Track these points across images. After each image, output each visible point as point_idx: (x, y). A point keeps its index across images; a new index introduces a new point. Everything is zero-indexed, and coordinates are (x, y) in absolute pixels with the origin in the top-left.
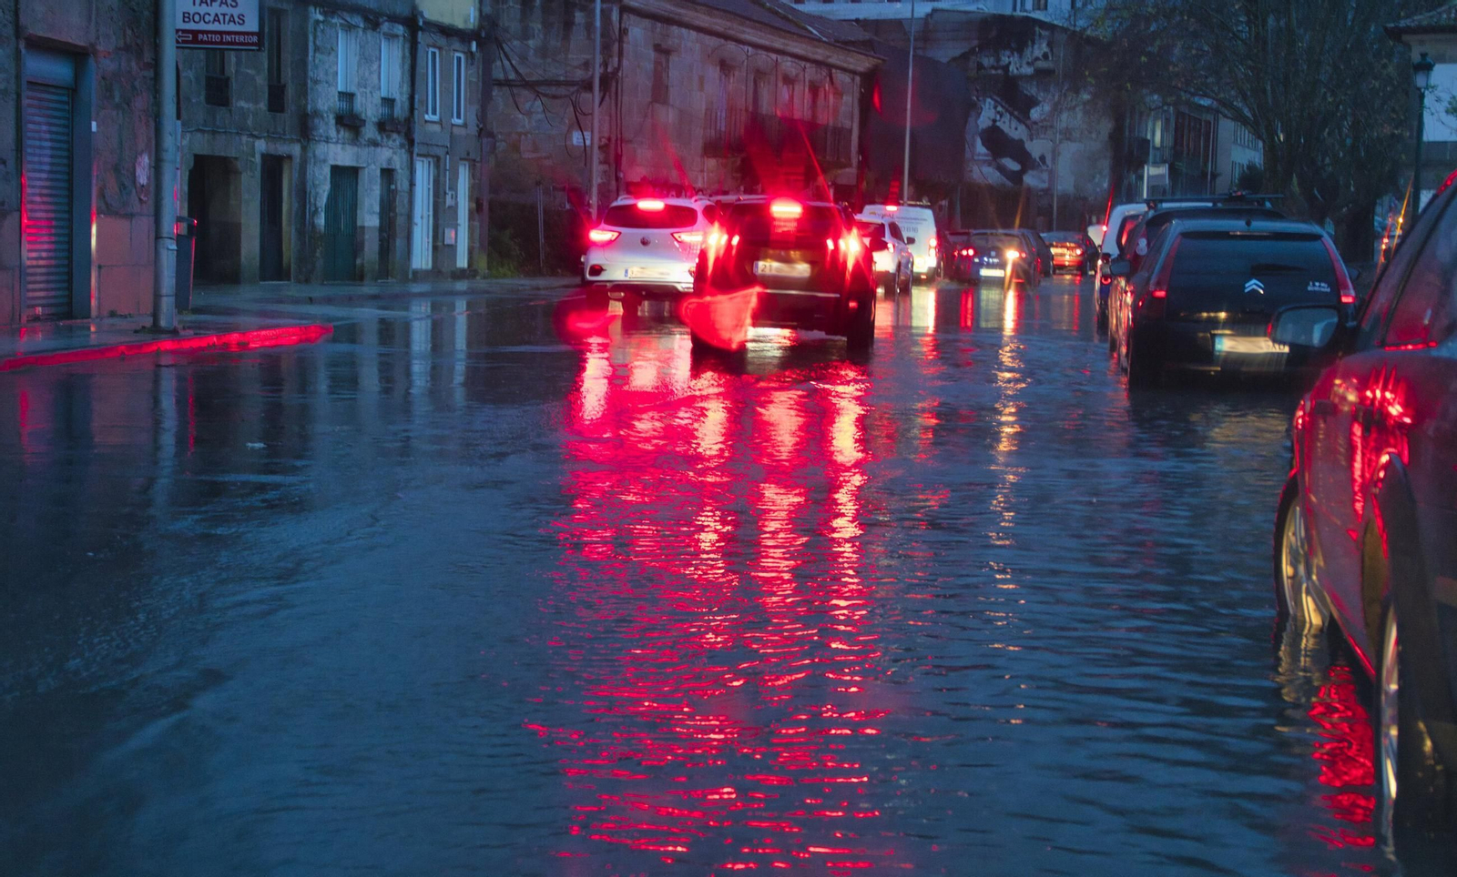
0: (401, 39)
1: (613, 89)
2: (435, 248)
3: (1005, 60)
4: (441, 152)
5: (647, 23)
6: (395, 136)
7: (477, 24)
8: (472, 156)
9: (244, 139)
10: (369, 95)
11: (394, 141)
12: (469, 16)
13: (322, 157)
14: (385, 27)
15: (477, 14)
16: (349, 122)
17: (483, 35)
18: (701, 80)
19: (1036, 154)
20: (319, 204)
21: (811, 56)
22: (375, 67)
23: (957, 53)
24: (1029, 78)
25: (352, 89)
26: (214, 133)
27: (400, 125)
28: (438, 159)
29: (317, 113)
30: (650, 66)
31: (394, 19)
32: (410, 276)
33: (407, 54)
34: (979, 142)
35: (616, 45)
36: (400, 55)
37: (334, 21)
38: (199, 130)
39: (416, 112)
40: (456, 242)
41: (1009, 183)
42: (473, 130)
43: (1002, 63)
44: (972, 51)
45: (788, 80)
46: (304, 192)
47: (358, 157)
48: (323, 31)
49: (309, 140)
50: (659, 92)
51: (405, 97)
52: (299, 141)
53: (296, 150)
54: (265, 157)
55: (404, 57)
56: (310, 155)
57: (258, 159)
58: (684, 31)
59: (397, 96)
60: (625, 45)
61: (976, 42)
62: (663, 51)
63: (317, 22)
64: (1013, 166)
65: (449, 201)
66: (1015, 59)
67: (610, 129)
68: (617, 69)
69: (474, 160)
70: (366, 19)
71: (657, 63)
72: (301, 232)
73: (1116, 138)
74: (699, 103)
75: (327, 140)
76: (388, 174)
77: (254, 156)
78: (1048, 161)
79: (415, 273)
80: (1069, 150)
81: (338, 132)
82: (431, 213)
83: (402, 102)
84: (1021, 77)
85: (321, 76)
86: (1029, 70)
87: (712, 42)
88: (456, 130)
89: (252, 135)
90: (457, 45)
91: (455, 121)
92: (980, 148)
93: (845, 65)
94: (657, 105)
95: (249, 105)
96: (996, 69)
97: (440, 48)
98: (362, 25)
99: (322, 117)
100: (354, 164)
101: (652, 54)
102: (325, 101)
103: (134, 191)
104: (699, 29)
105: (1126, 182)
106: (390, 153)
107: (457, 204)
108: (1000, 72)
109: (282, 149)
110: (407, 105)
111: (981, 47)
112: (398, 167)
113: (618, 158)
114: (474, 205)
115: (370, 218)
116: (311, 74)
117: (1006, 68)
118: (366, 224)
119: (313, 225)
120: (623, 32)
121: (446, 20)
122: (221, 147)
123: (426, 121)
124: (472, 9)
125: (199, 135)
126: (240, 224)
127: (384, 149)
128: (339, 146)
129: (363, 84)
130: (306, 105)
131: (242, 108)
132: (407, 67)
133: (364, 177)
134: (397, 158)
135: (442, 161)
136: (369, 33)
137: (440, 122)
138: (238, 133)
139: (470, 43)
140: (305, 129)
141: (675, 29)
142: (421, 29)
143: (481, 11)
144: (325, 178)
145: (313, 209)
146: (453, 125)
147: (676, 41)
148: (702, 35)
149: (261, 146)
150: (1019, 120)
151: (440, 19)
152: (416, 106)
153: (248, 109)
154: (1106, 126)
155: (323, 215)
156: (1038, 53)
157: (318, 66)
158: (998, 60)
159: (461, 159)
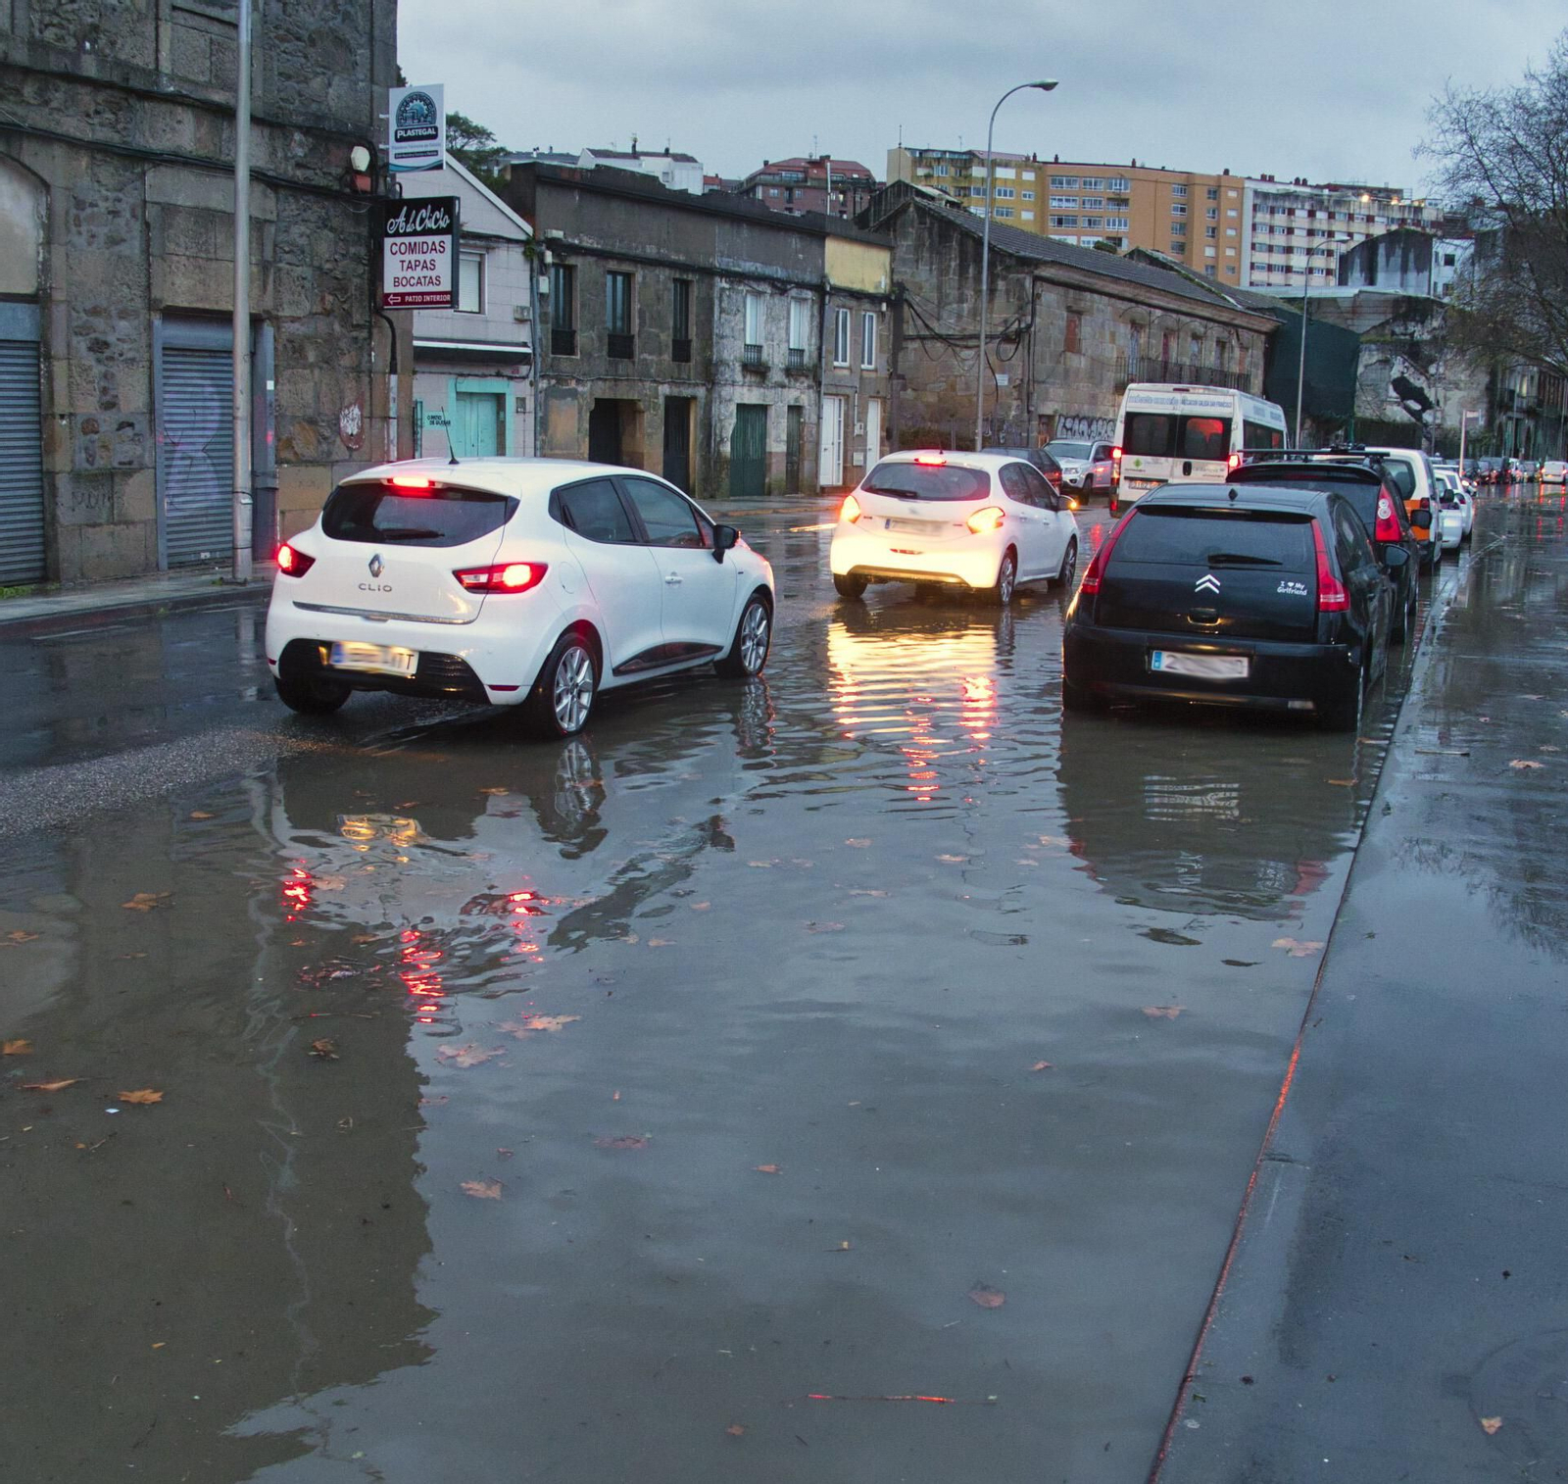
0: (810, 302)
1: (1026, 342)
2: (845, 468)
3: (1411, 329)
4: (848, 391)
5: (1061, 290)
6: (803, 379)
7: (888, 288)
8: (882, 394)
9: (648, 384)
10: (776, 347)
11: (802, 383)
12: (880, 283)
13: (728, 398)
14: (794, 292)
15: (888, 281)
16: (756, 370)
17: (893, 298)
18: (1113, 335)
19: (1432, 399)
20: (724, 435)
21: (1216, 317)
22: (783, 324)
23: (1377, 323)
24: (1426, 342)
25: (761, 342)
26: (616, 380)
27: (807, 371)
28: (847, 397)
29: (722, 362)
30: (1063, 323)
31: (801, 285)
32: (818, 490)
33: (816, 313)
34: (1391, 387)
35: (1030, 307)
36: (809, 313)
37: (740, 288)
38: (600, 379)
39: (823, 360)
40: (865, 462)
41: (1413, 420)
42: (884, 374)
43: (1409, 331)
44: (1387, 322)
45: (1196, 337)
46: (710, 425)
47: (765, 396)
48: (729, 297)
49: (713, 384)
50: (1072, 344)
51: (813, 348)
52: (704, 385)
53: (701, 392)
54: (669, 399)
55: (812, 316)
56: (715, 395)
57: (661, 401)
58: (1096, 296)
59: (806, 348)
60: (1038, 307)
61: (1390, 316)
62: (1076, 313)
63: (723, 290)
64: (1416, 407)
65: (857, 431)
66: (1419, 328)
67: (1023, 374)
68: (1029, 327)
69: (885, 398)
70: (774, 286)
71: (1070, 322)
72: (706, 460)
73: (1491, 388)
74: (1111, 353)
75: (734, 383)
76: (795, 410)
77: (657, 398)
78: (1441, 404)
79: (823, 489)
80: (1456, 395)
81: (744, 377)
82: (842, 441)
83: (810, 352)
84: (1423, 341)
85: (727, 332)
86: (1427, 337)
87: (1123, 306)
88: (865, 374)
89: (655, 381)
90: (867, 306)
91: (865, 366)
92: (1393, 393)
93: (1250, 326)
94: (1069, 354)
95: (652, 355)
96: (1405, 335)
97: (851, 309)
98: (769, 291)
99: (728, 365)
100: (761, 402)
101: (1065, 314)
102: (731, 352)
103: (338, 440)
104: (1110, 295)
105: (1497, 422)
106: (799, 393)
107: (866, 433)
108: (1408, 337)
109: (686, 392)
110: (815, 355)
111: (1394, 319)
112: (806, 404)
113: (1029, 396)
114: (885, 434)
115: (777, 445)
116: (716, 331)
117: (1412, 335)
118: (773, 450)
119: (719, 453)
120: (1036, 297)
121: (857, 286)
122: (623, 392)
123: (835, 368)
124: (883, 278)
125: (600, 383)
126: (642, 454)
127: (792, 390)
128: (745, 389)
129: (770, 337)
130: (712, 355)
131: (645, 360)
132: (816, 323)
133: (772, 412)
134: (806, 399)
135: (851, 399)
136: (777, 299)
137: (850, 368)
138: (640, 380)
139: (880, 304)
140: (710, 375)
141: (1088, 295)
142: (828, 293)
143: (892, 280)
144: (731, 414)
145: (718, 439)
146: (862, 370)
147: (1089, 304)
148: (1113, 300)
149: (665, 390)
150: (1421, 374)
151: (850, 286)
152: (824, 354)
153: (652, 360)
154: (1484, 379)
155: (729, 444)
156: (1435, 324)
157: (723, 323)
158: (1406, 329)
159: (871, 397)
